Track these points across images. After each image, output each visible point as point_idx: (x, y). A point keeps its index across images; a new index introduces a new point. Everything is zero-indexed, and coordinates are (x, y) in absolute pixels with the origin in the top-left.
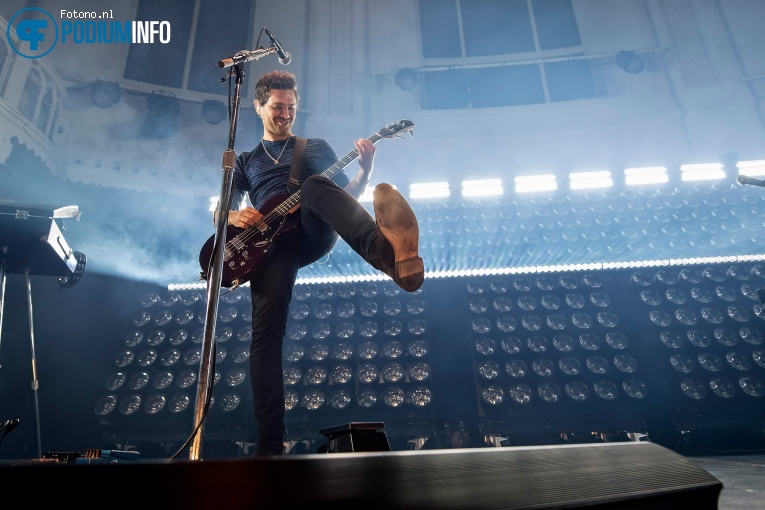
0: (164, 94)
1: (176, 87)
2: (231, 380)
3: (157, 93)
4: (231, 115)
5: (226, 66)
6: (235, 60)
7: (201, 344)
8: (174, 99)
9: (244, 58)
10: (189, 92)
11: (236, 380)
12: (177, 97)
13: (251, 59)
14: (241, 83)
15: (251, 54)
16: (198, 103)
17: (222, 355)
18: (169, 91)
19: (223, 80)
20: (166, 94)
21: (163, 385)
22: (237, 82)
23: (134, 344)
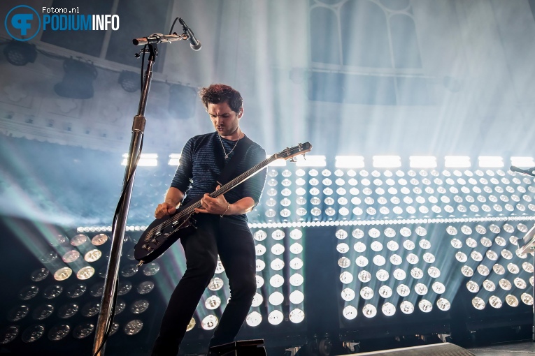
0: (81, 60)
1: (95, 56)
2: (135, 308)
3: (74, 58)
4: (143, 86)
5: (140, 44)
6: (149, 40)
7: (104, 279)
8: (92, 65)
9: (158, 40)
10: (107, 61)
11: (139, 309)
12: (95, 64)
13: (164, 41)
14: (154, 60)
15: (164, 37)
16: (116, 72)
17: (128, 287)
18: (86, 58)
19: (137, 56)
20: (84, 61)
21: (67, 315)
22: (150, 59)
23: (38, 280)
